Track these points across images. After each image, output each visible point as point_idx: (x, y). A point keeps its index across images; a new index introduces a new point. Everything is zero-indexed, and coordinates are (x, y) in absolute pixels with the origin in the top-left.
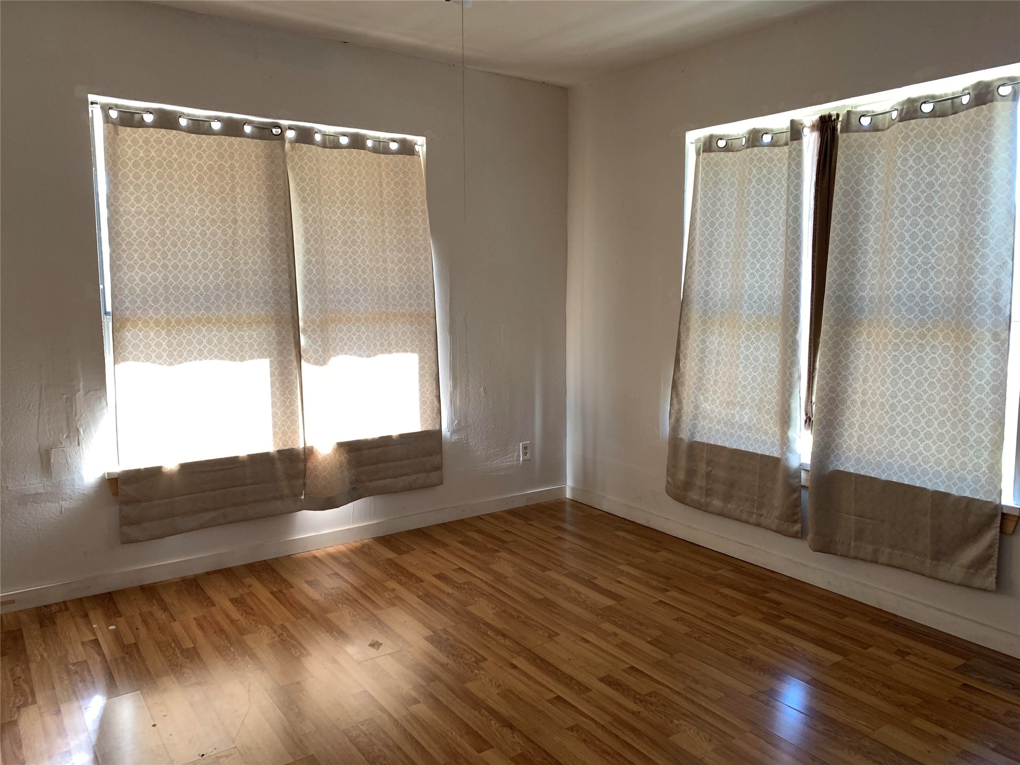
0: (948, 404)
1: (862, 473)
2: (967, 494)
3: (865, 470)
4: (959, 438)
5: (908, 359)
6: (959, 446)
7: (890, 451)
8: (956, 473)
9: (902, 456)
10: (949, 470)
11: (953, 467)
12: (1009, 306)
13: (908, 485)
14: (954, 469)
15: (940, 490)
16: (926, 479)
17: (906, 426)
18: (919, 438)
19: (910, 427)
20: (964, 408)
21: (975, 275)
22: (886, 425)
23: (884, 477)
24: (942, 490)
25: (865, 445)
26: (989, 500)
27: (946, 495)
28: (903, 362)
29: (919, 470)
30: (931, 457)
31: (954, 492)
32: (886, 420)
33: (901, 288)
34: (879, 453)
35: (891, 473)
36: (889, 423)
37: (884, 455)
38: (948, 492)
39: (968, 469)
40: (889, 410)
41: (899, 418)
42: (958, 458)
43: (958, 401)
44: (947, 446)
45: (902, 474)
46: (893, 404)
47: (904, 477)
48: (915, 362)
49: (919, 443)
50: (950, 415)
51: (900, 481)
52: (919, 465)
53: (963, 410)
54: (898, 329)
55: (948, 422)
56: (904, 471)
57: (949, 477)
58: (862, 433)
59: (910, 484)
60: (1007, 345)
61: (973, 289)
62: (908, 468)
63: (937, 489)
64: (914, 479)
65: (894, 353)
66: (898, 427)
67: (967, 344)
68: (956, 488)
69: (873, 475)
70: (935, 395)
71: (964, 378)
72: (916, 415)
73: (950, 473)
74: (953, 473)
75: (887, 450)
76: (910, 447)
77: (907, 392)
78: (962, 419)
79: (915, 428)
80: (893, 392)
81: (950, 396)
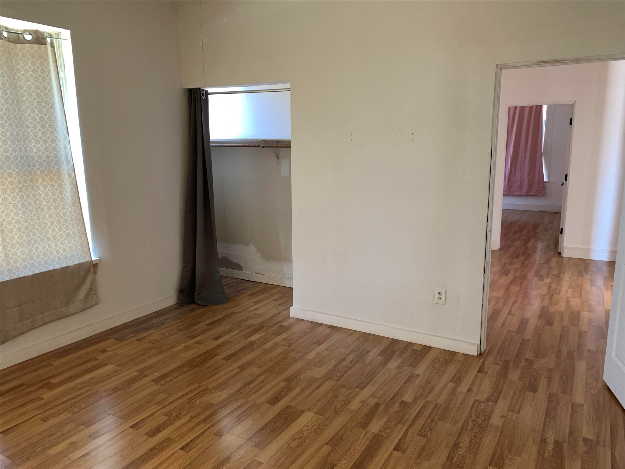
0: (53, 218)
1: (15, 277)
2: (77, 262)
3: (16, 275)
4: (65, 235)
5: (28, 196)
6: (65, 239)
7: (30, 256)
8: (69, 254)
9: (38, 256)
10: (64, 254)
11: (66, 251)
12: (72, 159)
13: (46, 272)
14: (66, 252)
15: (63, 266)
16: (55, 264)
17: (36, 238)
18: (45, 242)
19: (38, 237)
20: (65, 217)
21: (56, 143)
22: (25, 240)
23: (30, 274)
24: (64, 266)
25: (11, 258)
26: (86, 261)
27: (67, 268)
28: (26, 198)
29: (49, 260)
30: (53, 251)
31: (71, 264)
32: (24, 237)
33: (16, 151)
34: (24, 260)
35: (34, 269)
36: (26, 238)
37: (28, 260)
38: (68, 265)
39: (73, 249)
40: (25, 231)
41: (31, 234)
42: (67, 246)
43: (60, 214)
44: (59, 242)
45: (41, 267)
46: (26, 226)
47: (42, 268)
48: (32, 197)
49: (45, 245)
50: (56, 224)
51: (41, 271)
52: (49, 257)
53: (64, 219)
54: (20, 178)
55: (56, 228)
56: (41, 264)
57: (65, 257)
58: (7, 252)
59: (47, 270)
60: (75, 180)
61: (57, 151)
62: (43, 262)
63: (62, 267)
64: (48, 267)
65: (20, 194)
66: (32, 240)
67: (59, 182)
68: (71, 262)
69: (23, 275)
70: (45, 214)
71: (61, 201)
72: (40, 229)
73: (65, 255)
74: (67, 254)
75: (29, 256)
76: (41, 249)
77: (32, 217)
78: (64, 224)
79: (41, 237)
80: (25, 218)
81: (53, 213)
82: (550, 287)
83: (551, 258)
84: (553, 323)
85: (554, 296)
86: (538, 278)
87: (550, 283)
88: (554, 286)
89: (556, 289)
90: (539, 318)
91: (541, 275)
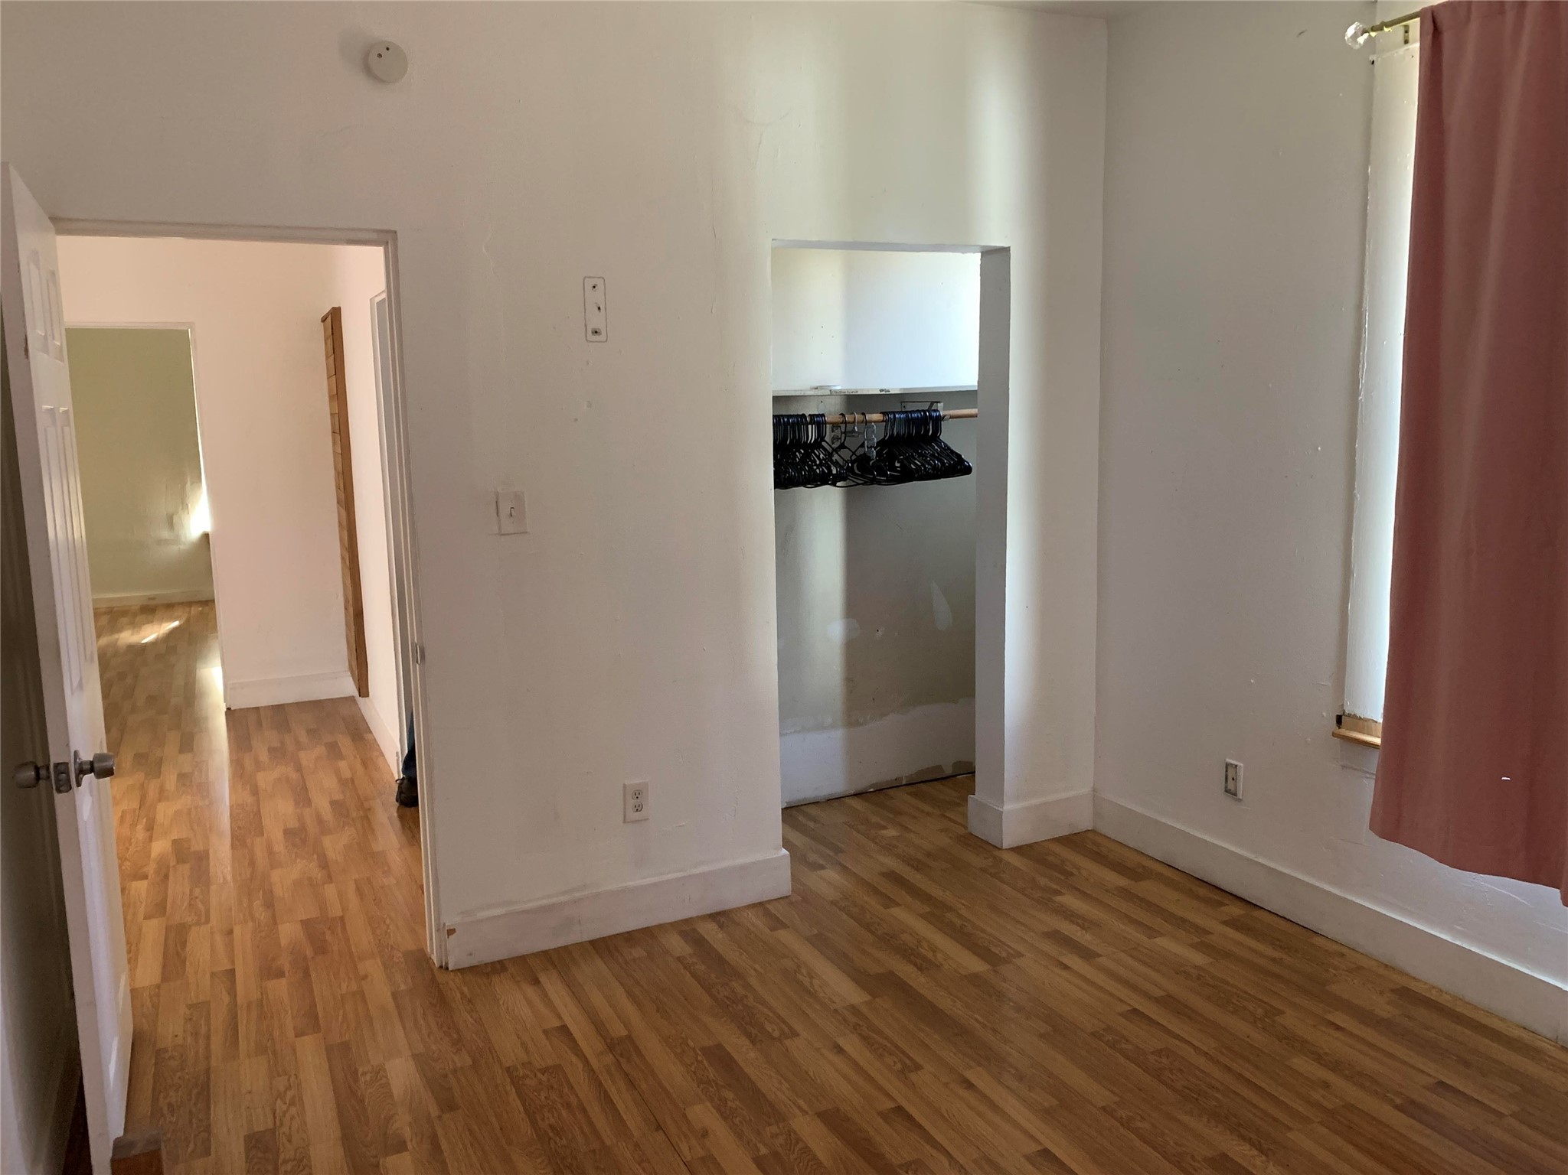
82: (150, 828)
83: (165, 978)
84: (134, 758)
85: (136, 805)
86: (192, 849)
87: (151, 839)
88: (140, 833)
89: (133, 825)
90: (161, 759)
91: (184, 862)
